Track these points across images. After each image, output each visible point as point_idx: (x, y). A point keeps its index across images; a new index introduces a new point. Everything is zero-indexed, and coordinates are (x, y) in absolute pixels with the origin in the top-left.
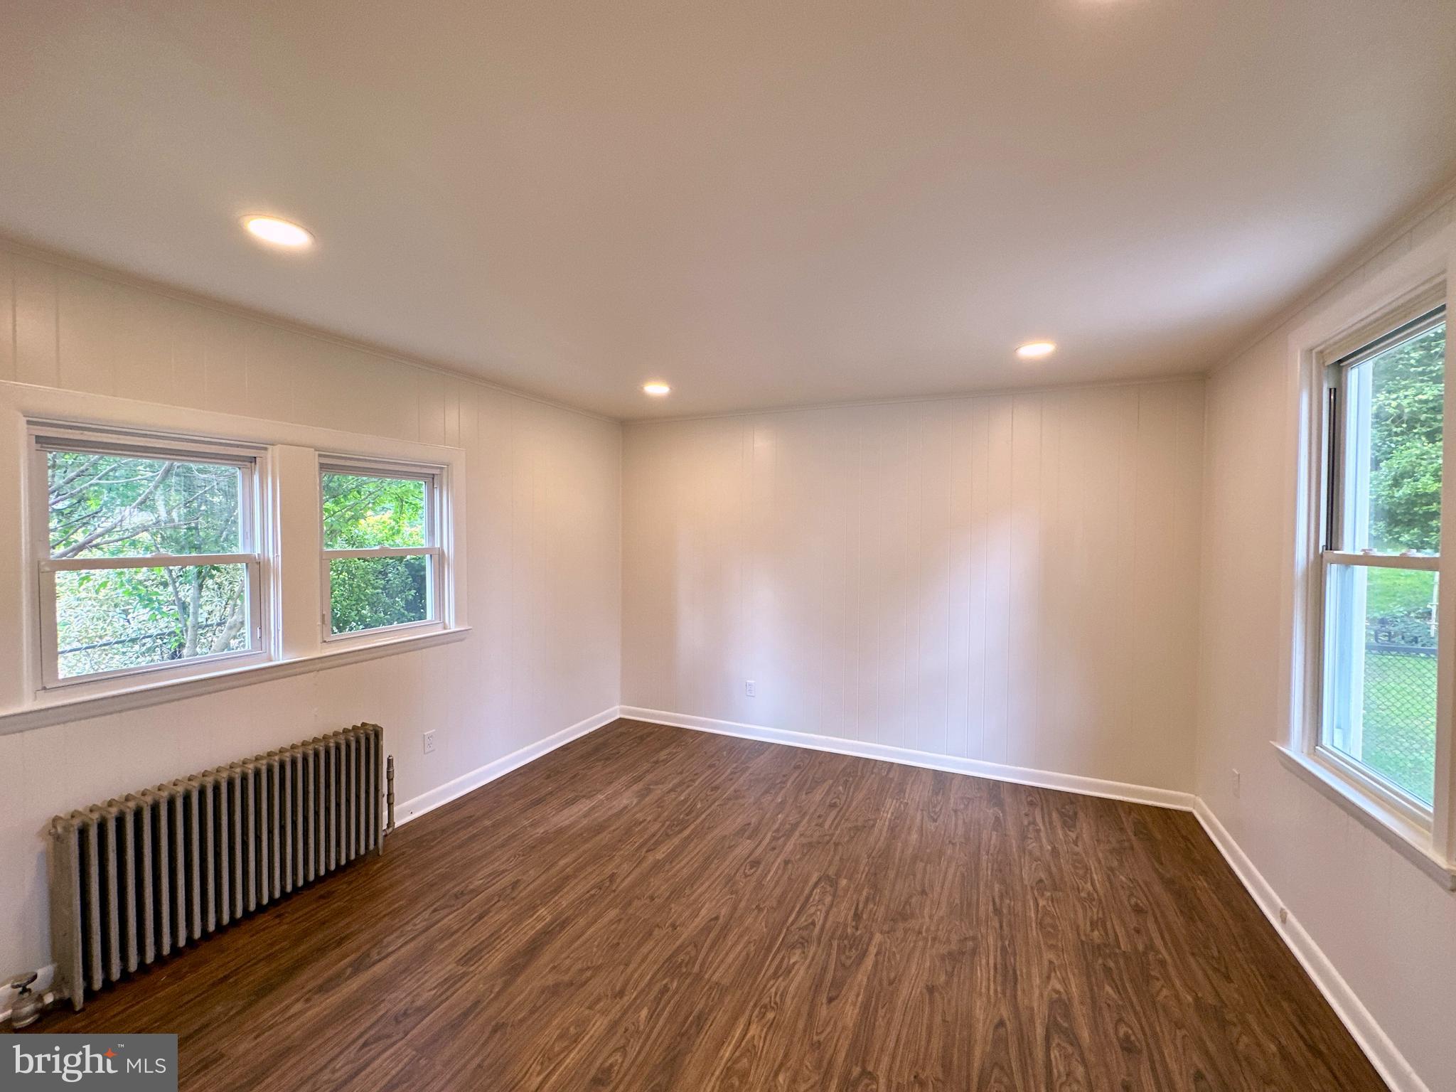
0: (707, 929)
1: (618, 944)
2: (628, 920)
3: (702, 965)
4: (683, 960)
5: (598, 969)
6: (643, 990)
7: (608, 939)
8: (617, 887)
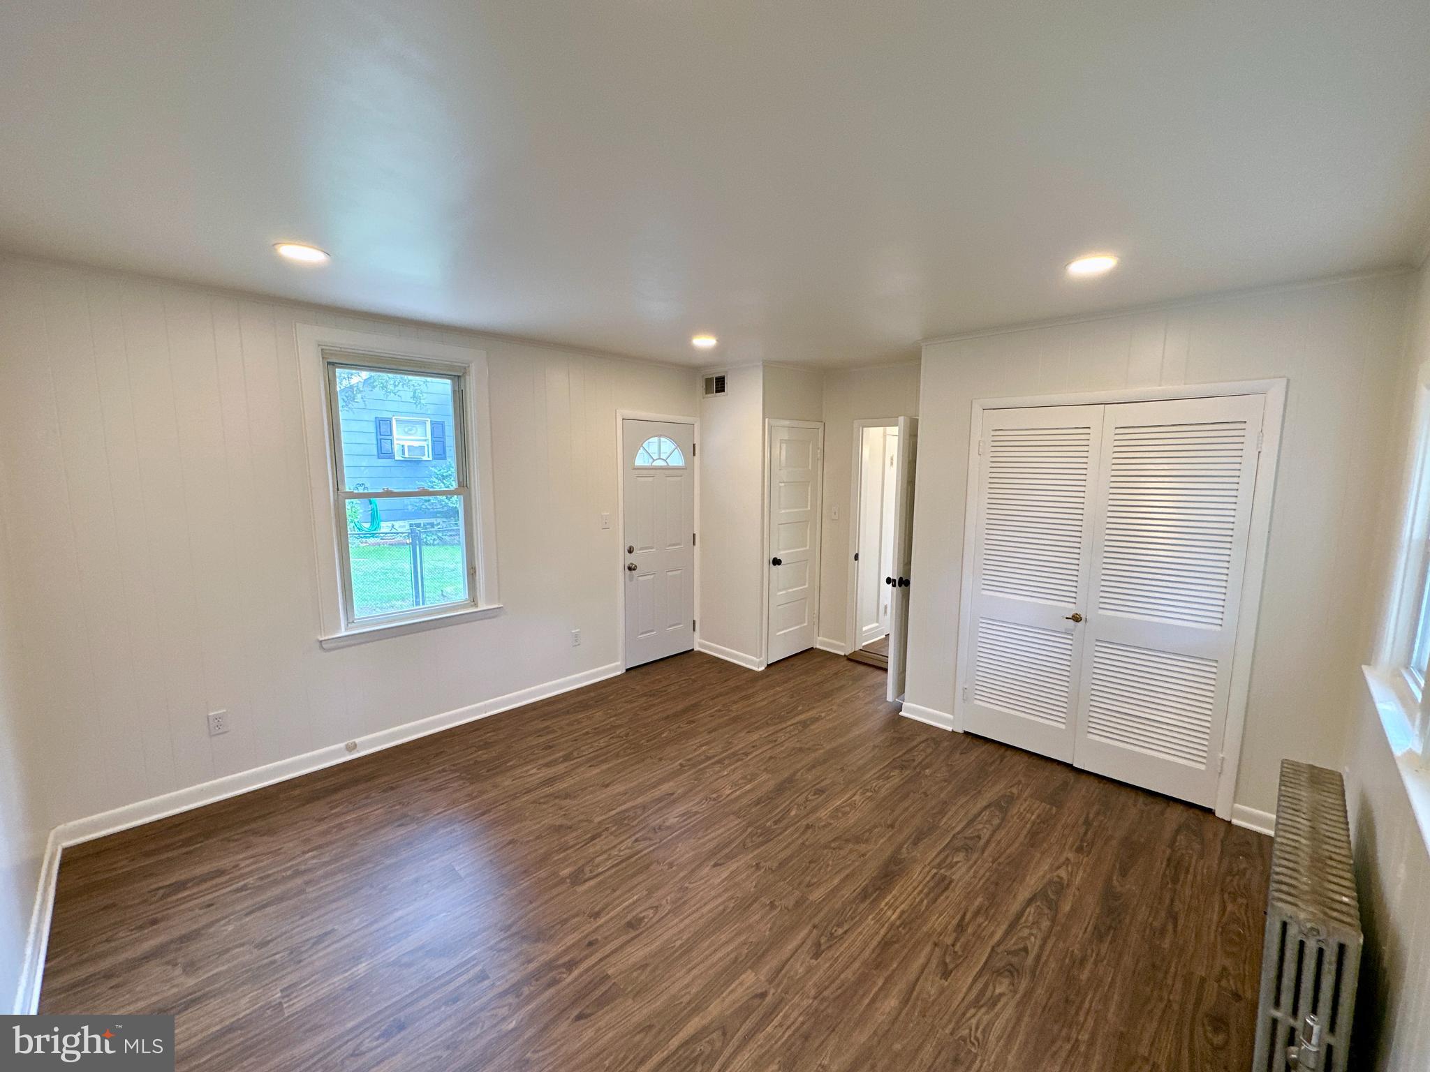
0: (730, 857)
1: (810, 862)
2: (800, 884)
3: (745, 831)
4: (759, 837)
5: (826, 847)
6: (792, 825)
7: (820, 869)
8: (811, 932)
